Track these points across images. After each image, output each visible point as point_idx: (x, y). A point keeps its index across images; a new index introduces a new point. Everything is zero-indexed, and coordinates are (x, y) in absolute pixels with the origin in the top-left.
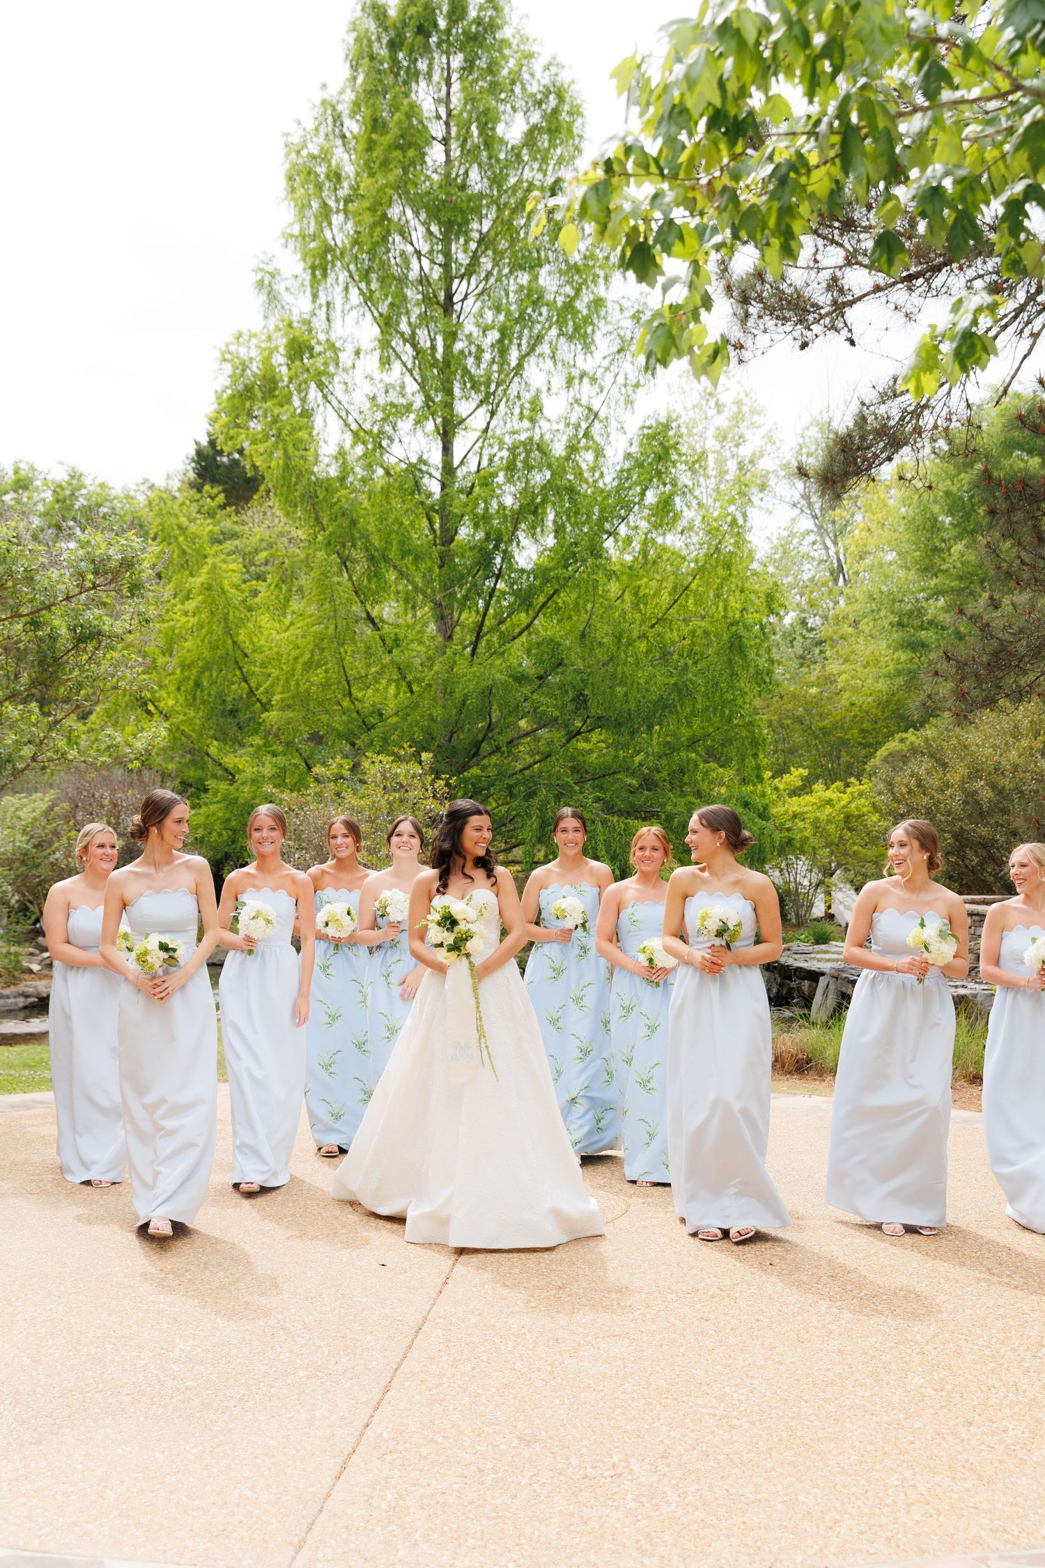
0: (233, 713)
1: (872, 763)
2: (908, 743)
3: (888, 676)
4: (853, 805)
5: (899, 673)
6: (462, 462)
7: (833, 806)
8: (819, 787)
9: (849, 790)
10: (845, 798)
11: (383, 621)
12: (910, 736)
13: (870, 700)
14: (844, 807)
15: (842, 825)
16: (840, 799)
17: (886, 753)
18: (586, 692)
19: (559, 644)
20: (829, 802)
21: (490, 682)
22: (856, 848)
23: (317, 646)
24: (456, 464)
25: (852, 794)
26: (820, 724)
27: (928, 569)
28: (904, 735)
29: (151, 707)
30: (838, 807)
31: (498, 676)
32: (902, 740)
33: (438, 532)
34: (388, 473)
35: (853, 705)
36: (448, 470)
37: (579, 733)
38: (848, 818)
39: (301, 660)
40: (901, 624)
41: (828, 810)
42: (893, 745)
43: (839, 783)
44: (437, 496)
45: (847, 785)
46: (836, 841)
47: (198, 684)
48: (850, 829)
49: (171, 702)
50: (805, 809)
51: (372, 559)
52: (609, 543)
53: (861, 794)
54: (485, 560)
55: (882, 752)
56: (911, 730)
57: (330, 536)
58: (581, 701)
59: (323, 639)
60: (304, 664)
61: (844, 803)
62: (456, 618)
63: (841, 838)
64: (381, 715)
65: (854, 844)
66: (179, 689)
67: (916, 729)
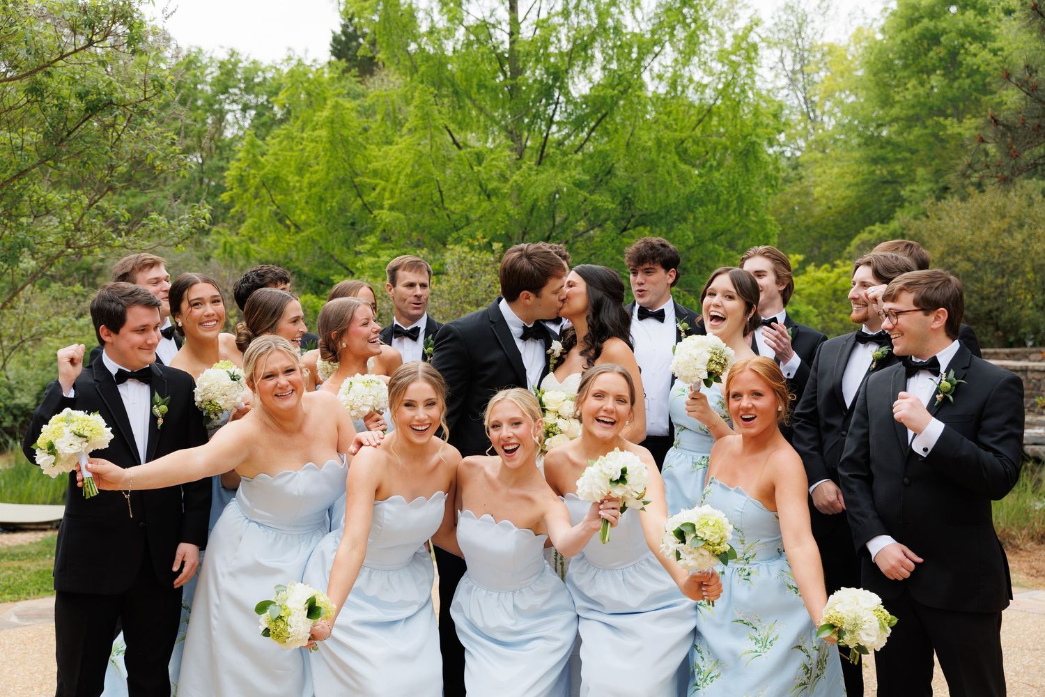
0: (353, 224)
1: (848, 249)
2: (875, 234)
3: (857, 184)
4: (839, 282)
5: (865, 181)
6: (525, 18)
7: (823, 283)
8: (811, 268)
9: (836, 270)
10: (833, 276)
11: (466, 146)
12: (877, 228)
13: (843, 203)
14: (833, 284)
15: (831, 297)
16: (829, 278)
17: (859, 242)
18: (630, 196)
19: (608, 156)
20: (820, 281)
21: (554, 189)
22: (841, 316)
23: (416, 162)
24: (520, 20)
25: (839, 273)
26: (805, 223)
27: (886, 102)
28: (872, 228)
29: (288, 222)
30: (827, 283)
31: (562, 183)
32: (871, 232)
33: (509, 74)
34: (467, 28)
35: (830, 208)
36: (515, 23)
37: (625, 229)
38: (835, 291)
39: (404, 173)
40: (866, 144)
41: (819, 286)
42: (864, 236)
43: (826, 266)
44: (507, 46)
45: (834, 266)
46: (826, 311)
47: (321, 199)
48: (837, 301)
49: (303, 217)
50: (802, 287)
51: (456, 93)
52: (646, 76)
53: (846, 273)
54: (546, 92)
55: (856, 241)
56: (878, 224)
57: (422, 75)
58: (627, 202)
59: (420, 157)
60: (407, 175)
61: (832, 281)
62: (524, 140)
63: (830, 307)
64: (467, 218)
65: (840, 312)
66: (307, 202)
67: (882, 222)
